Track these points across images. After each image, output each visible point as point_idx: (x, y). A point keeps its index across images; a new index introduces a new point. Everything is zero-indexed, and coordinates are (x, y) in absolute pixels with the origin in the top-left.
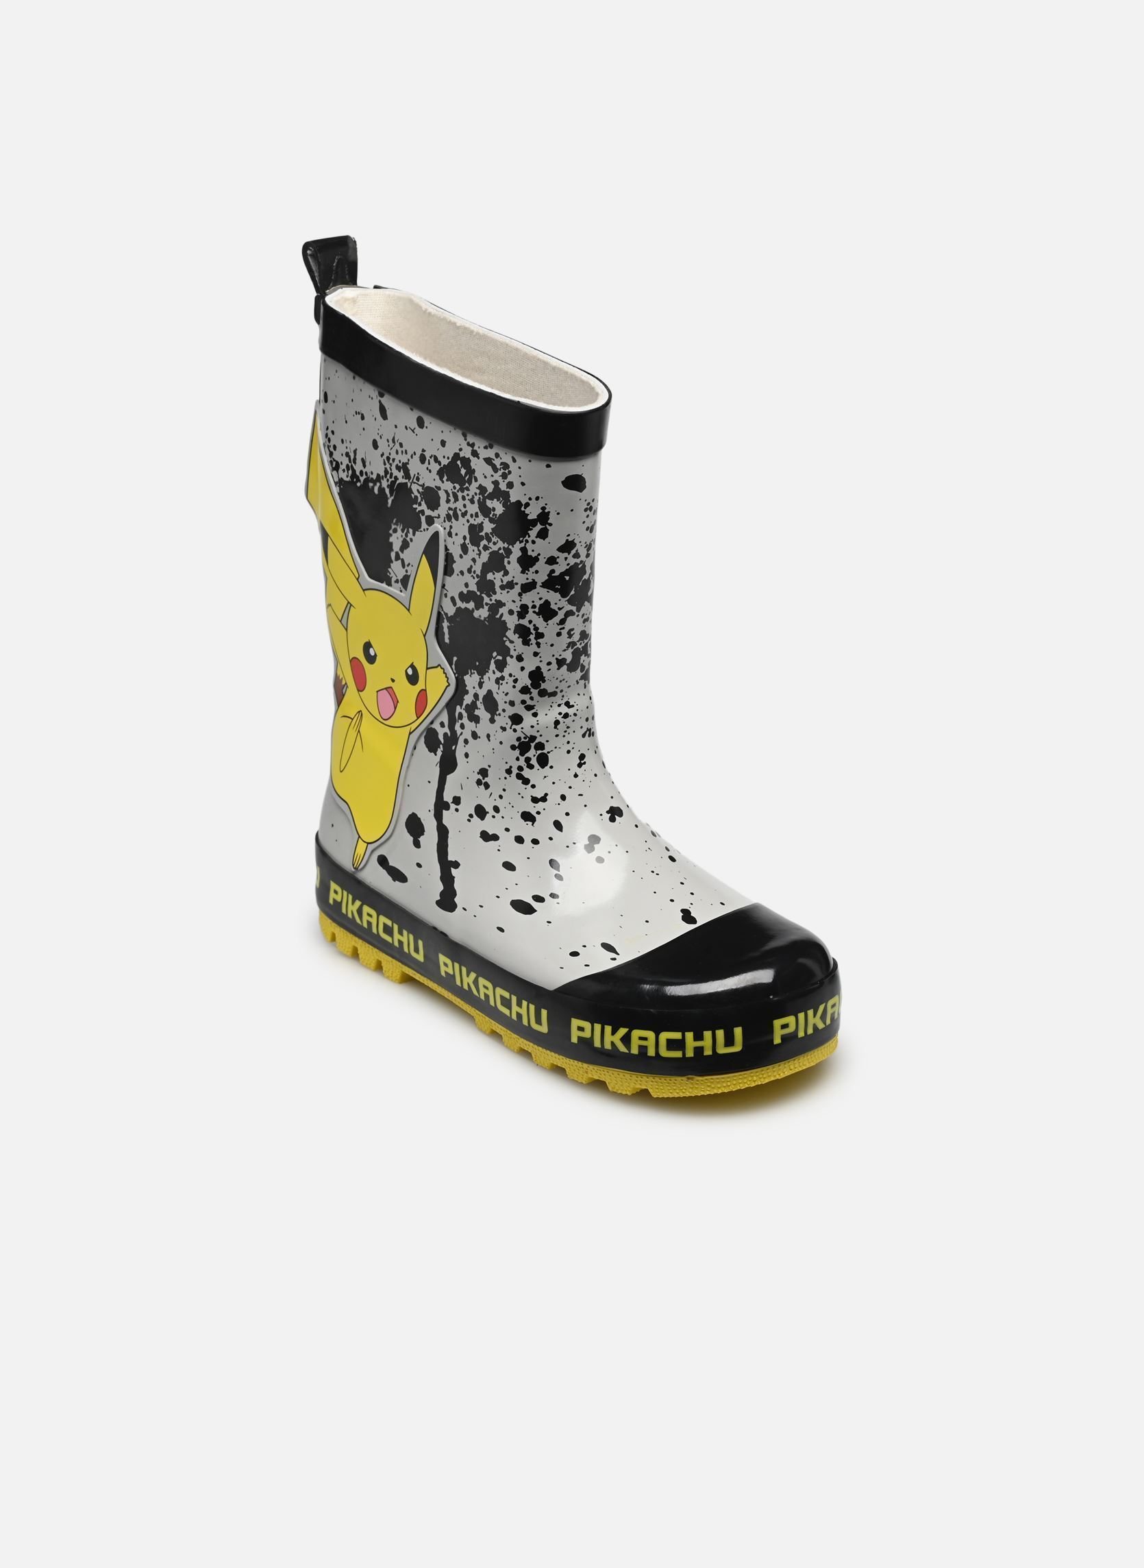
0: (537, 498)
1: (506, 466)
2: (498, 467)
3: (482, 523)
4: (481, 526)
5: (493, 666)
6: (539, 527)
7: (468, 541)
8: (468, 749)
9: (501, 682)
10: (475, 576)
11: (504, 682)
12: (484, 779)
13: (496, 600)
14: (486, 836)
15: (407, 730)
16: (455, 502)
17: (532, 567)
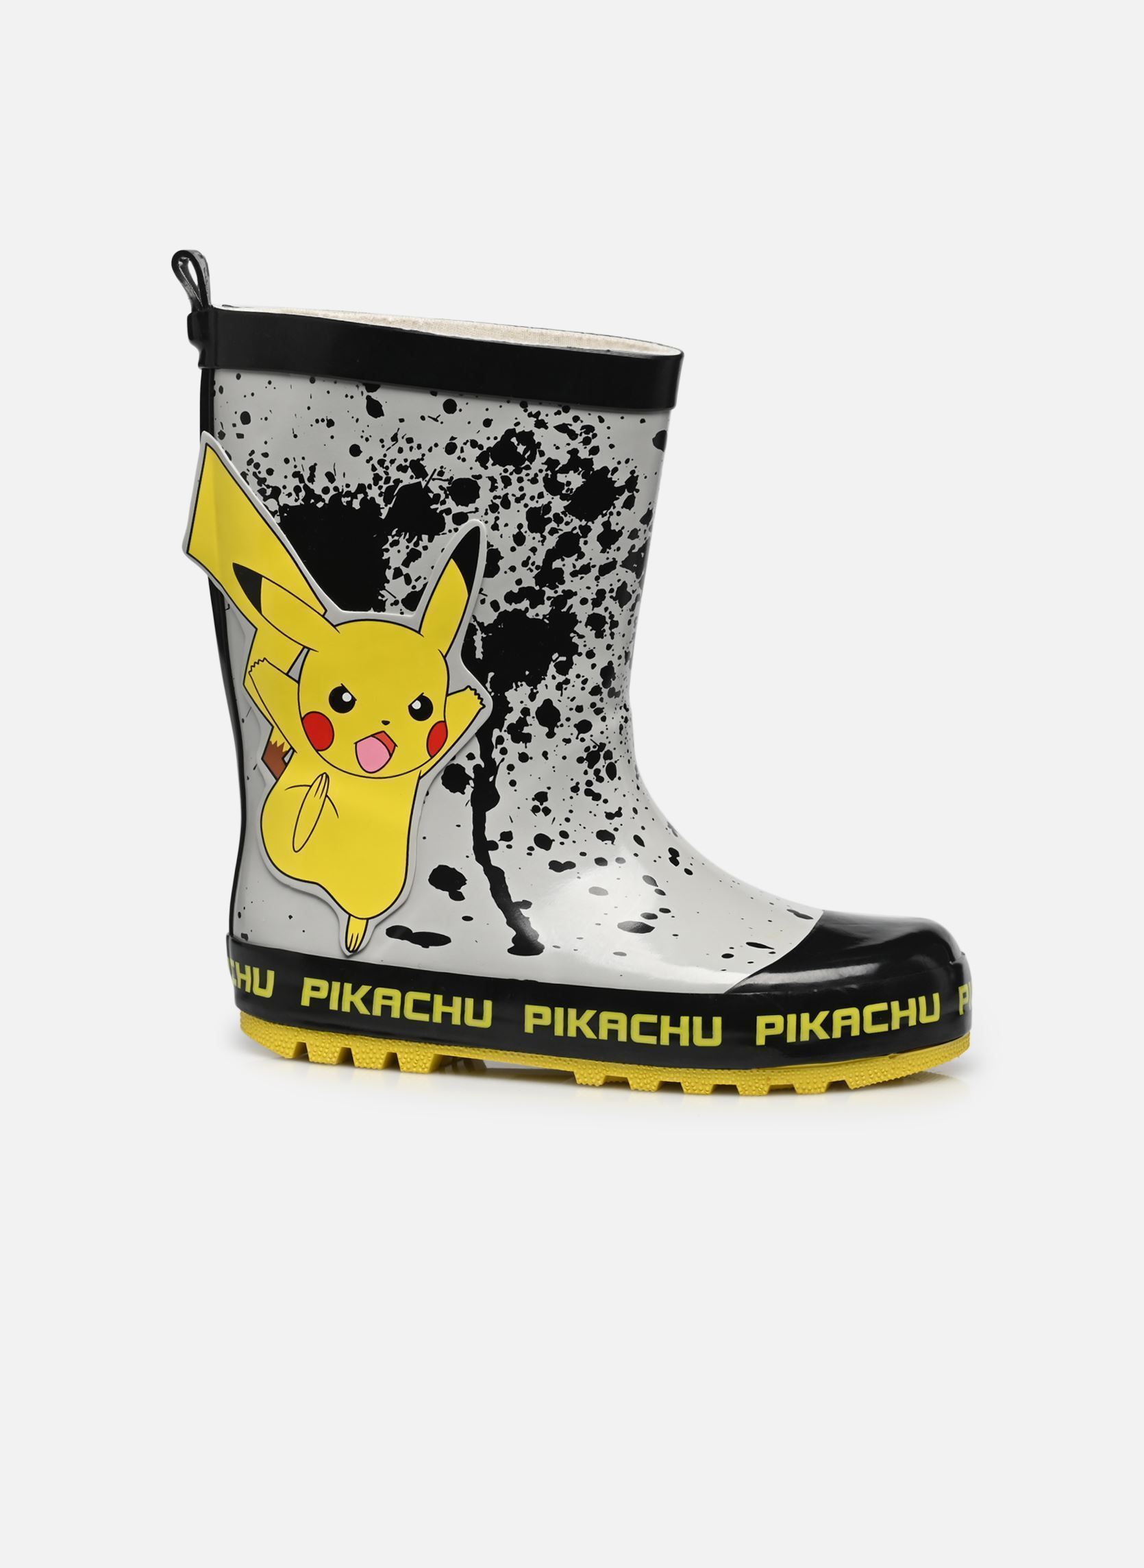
0: (627, 461)
1: (589, 429)
2: (578, 432)
3: (550, 502)
4: (547, 508)
5: (552, 670)
6: (626, 494)
7: (525, 529)
8: (513, 775)
9: (564, 686)
10: (533, 568)
11: (569, 686)
12: (541, 804)
13: (563, 591)
14: (556, 866)
15: (416, 774)
16: (505, 487)
17: (614, 544)
